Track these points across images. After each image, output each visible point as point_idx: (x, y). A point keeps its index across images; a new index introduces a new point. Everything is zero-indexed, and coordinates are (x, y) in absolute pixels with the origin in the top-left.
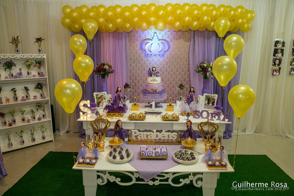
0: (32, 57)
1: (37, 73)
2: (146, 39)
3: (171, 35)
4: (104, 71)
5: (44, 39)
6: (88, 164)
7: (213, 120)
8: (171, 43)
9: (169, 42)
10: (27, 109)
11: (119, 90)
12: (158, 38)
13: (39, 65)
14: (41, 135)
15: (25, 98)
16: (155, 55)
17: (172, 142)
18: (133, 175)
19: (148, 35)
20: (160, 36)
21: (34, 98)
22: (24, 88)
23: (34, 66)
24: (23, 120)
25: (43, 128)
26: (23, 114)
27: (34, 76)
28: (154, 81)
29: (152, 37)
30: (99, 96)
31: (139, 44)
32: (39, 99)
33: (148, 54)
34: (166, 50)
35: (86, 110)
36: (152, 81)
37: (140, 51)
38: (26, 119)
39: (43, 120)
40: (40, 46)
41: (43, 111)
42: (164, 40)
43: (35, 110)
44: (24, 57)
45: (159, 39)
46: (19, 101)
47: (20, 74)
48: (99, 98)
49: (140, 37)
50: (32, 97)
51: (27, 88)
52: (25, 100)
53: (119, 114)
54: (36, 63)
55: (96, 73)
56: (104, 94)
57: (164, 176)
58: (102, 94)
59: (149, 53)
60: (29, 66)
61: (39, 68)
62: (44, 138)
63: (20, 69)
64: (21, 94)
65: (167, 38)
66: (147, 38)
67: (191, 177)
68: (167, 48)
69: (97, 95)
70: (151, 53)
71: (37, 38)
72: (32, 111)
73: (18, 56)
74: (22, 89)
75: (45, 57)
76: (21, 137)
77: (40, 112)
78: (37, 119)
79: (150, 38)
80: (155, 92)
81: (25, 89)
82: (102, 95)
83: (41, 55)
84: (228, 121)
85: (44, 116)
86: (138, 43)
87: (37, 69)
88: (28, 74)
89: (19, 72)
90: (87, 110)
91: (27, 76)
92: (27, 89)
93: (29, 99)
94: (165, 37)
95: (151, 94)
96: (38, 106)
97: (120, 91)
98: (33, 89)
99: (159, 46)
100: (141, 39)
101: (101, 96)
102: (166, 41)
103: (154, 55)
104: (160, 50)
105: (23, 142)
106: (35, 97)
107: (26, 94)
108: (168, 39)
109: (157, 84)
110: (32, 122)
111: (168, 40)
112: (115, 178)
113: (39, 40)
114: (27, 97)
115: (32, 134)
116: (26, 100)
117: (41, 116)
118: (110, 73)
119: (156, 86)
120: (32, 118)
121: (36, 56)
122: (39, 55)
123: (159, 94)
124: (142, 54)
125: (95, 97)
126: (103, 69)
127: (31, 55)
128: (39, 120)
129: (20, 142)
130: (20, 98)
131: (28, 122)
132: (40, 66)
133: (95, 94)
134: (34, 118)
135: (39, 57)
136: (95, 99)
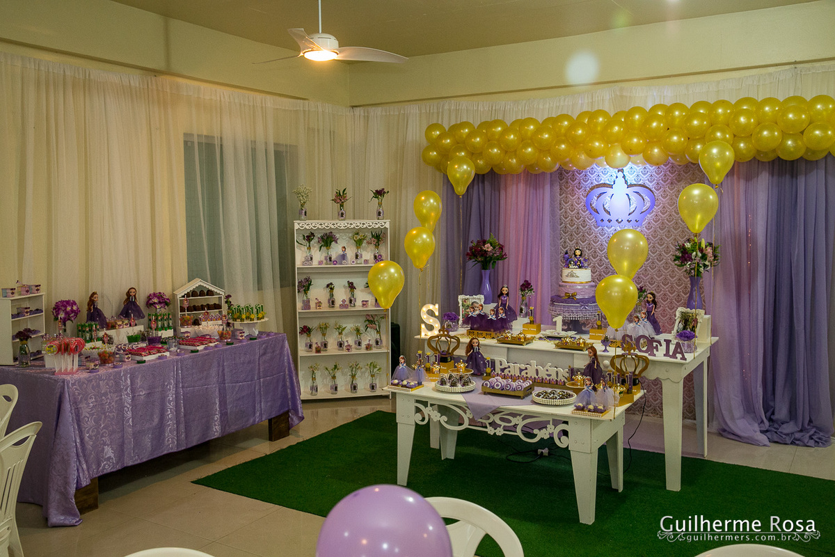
0: (365, 226)
1: (373, 256)
2: (598, 186)
3: (658, 174)
4: (482, 255)
5: (388, 192)
6: (405, 386)
7: (655, 355)
8: (656, 193)
9: (653, 189)
10: (349, 325)
11: (505, 292)
12: (626, 182)
13: (376, 240)
14: (368, 380)
15: (347, 302)
16: (620, 220)
17: (557, 384)
18: (466, 413)
19: (605, 177)
20: (631, 176)
21: (363, 305)
22: (347, 285)
23: (369, 243)
24: (341, 345)
25: (375, 367)
26: (340, 333)
27: (366, 261)
28: (573, 276)
29: (613, 180)
30: (469, 303)
31: (584, 196)
32: (371, 307)
33: (602, 220)
34: (644, 209)
35: (431, 321)
36: (567, 276)
37: (584, 212)
38: (346, 344)
39: (374, 351)
40: (380, 205)
41: (377, 332)
42: (640, 185)
43: (362, 329)
44: (352, 226)
45: (629, 184)
46: (337, 308)
47: (343, 257)
48: (468, 306)
49: (586, 182)
50: (359, 303)
51: (352, 283)
52: (346, 306)
53: (488, 333)
54: (373, 236)
55: (470, 259)
56: (479, 299)
57: (510, 421)
58: (475, 298)
59: (606, 217)
60: (359, 243)
61: (377, 246)
62: (373, 387)
63: (344, 247)
64: (341, 295)
65: (647, 181)
66: (602, 182)
67: (550, 427)
68: (648, 204)
69: (465, 300)
70: (608, 217)
71: (377, 191)
72: (358, 330)
73: (342, 224)
74: (344, 286)
75: (387, 225)
76: (334, 377)
77: (371, 335)
78: (365, 346)
79: (609, 183)
80: (571, 298)
81: (349, 287)
82: (474, 300)
83: (381, 221)
84: (681, 359)
85: (377, 343)
86: (581, 193)
87: (373, 249)
88: (357, 257)
89: (342, 253)
90: (434, 321)
91: (353, 262)
92: (351, 286)
93: (355, 306)
94: (644, 179)
95: (562, 303)
96: (368, 320)
97: (507, 294)
98: (363, 288)
99: (630, 199)
100: (588, 185)
101: (473, 303)
102: (647, 188)
103: (617, 220)
104: (632, 210)
105: (336, 388)
106: (365, 303)
107: (350, 295)
108: (651, 182)
109: (581, 283)
110: (354, 351)
111: (650, 185)
112: (439, 415)
113: (379, 193)
114: (351, 301)
115: (353, 376)
116: (347, 308)
117: (373, 343)
118: (498, 259)
119: (579, 287)
120: (355, 343)
121: (371, 224)
122: (377, 221)
123: (579, 303)
124: (591, 220)
125: (460, 305)
126: (481, 251)
127: (362, 221)
128: (367, 348)
129: (332, 388)
130: (338, 302)
131: (348, 350)
132: (378, 242)
133: (461, 298)
134: (359, 344)
135: (377, 226)
136: (461, 308)
